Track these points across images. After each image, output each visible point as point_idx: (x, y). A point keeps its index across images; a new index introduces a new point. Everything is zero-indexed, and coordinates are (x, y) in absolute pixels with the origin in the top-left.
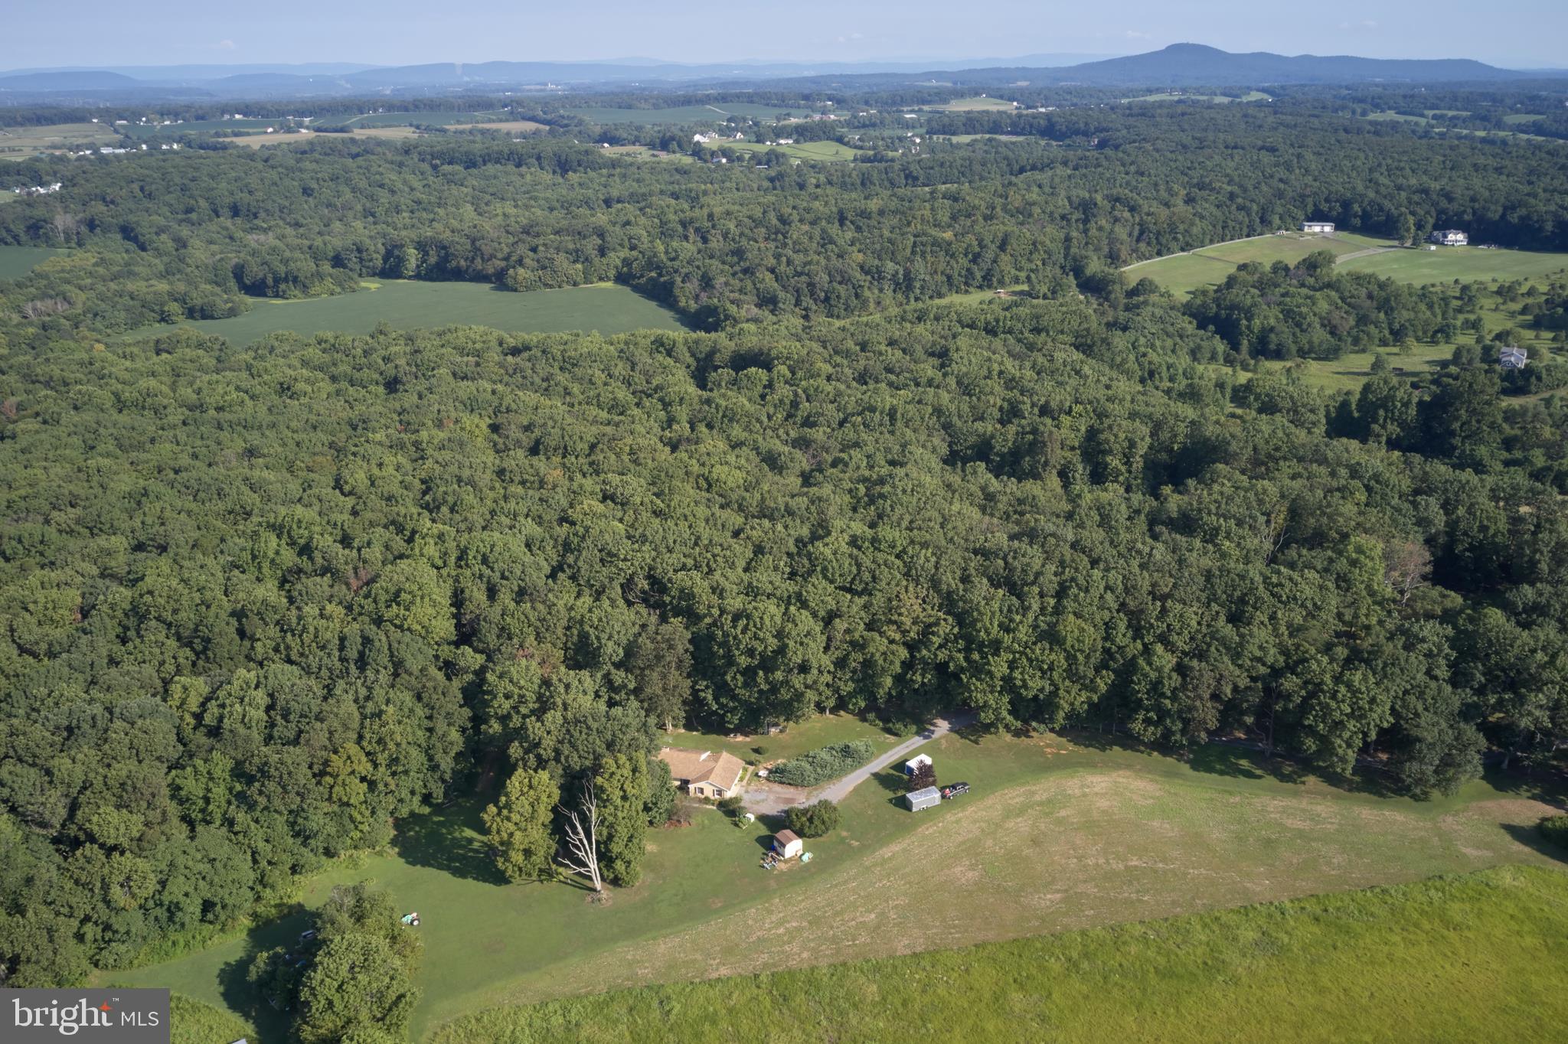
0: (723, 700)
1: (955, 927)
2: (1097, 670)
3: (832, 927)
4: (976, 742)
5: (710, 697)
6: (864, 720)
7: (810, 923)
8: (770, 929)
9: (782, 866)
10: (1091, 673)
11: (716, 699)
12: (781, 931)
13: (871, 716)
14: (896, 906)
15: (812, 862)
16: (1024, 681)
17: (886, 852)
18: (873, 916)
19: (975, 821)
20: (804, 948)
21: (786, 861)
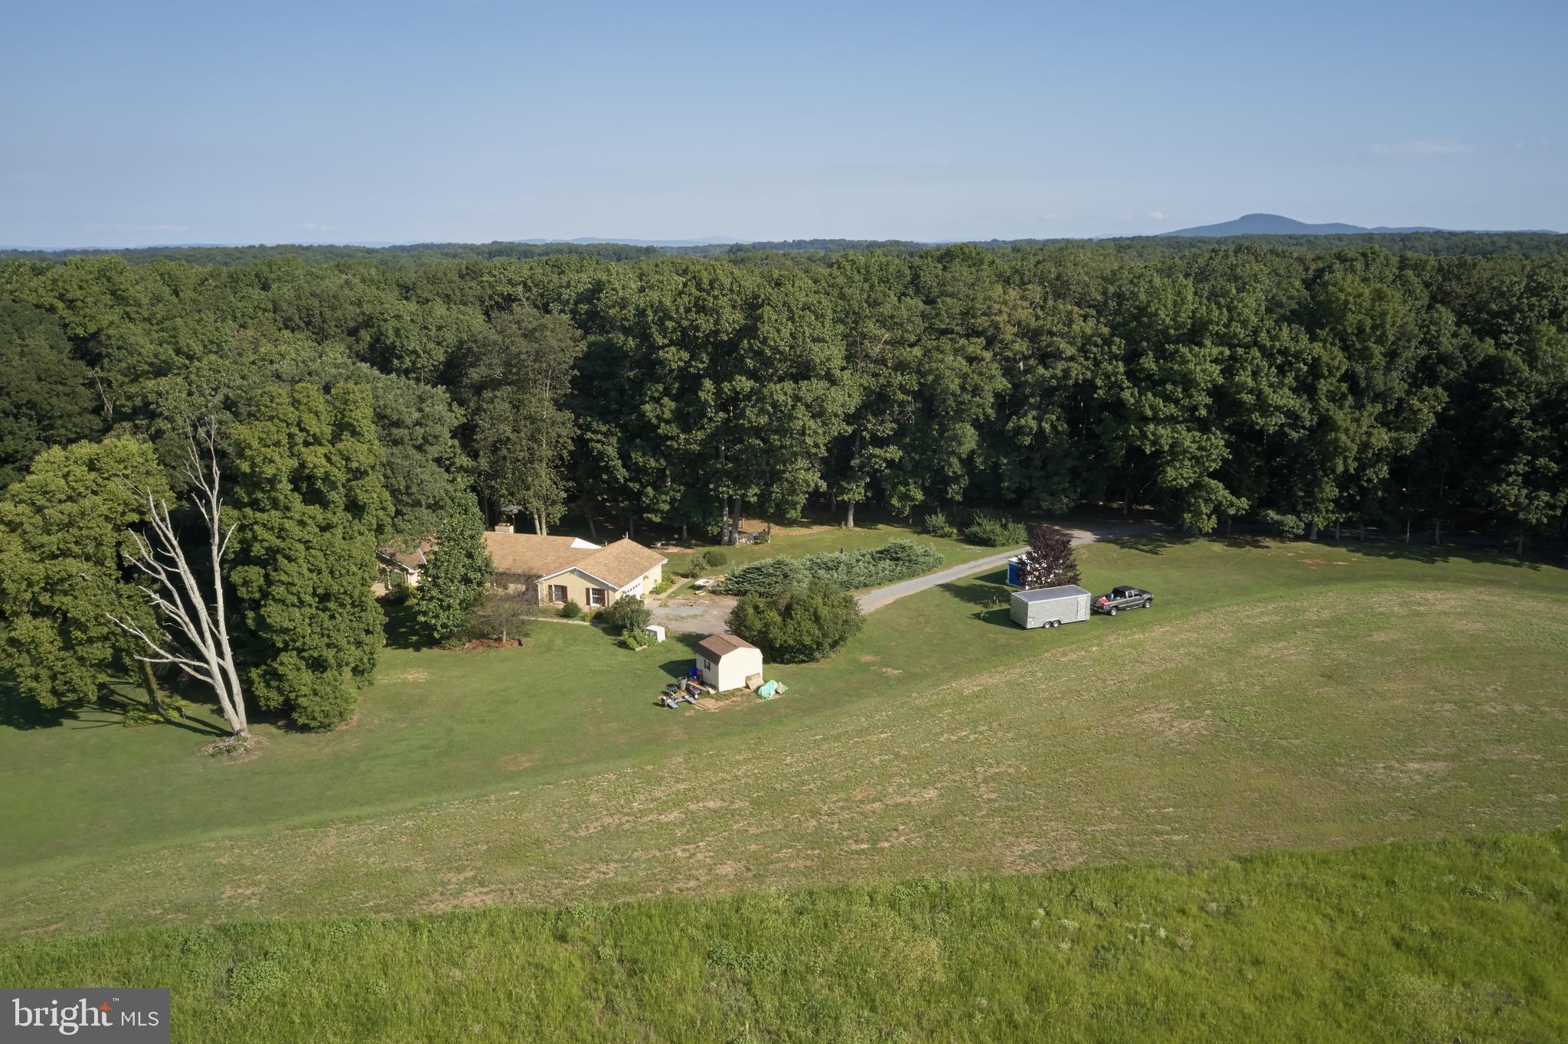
0: (637, 457)
1: (1166, 819)
2: (1415, 384)
3: (815, 813)
4: (1154, 552)
5: (611, 451)
6: (924, 530)
7: (756, 803)
8: (643, 813)
9: (710, 704)
10: (1399, 388)
11: (624, 456)
12: (674, 815)
13: (938, 520)
14: (994, 778)
15: (781, 700)
16: (1259, 394)
17: (969, 686)
18: (931, 793)
19: (1176, 647)
20: (725, 853)
21: (721, 696)
